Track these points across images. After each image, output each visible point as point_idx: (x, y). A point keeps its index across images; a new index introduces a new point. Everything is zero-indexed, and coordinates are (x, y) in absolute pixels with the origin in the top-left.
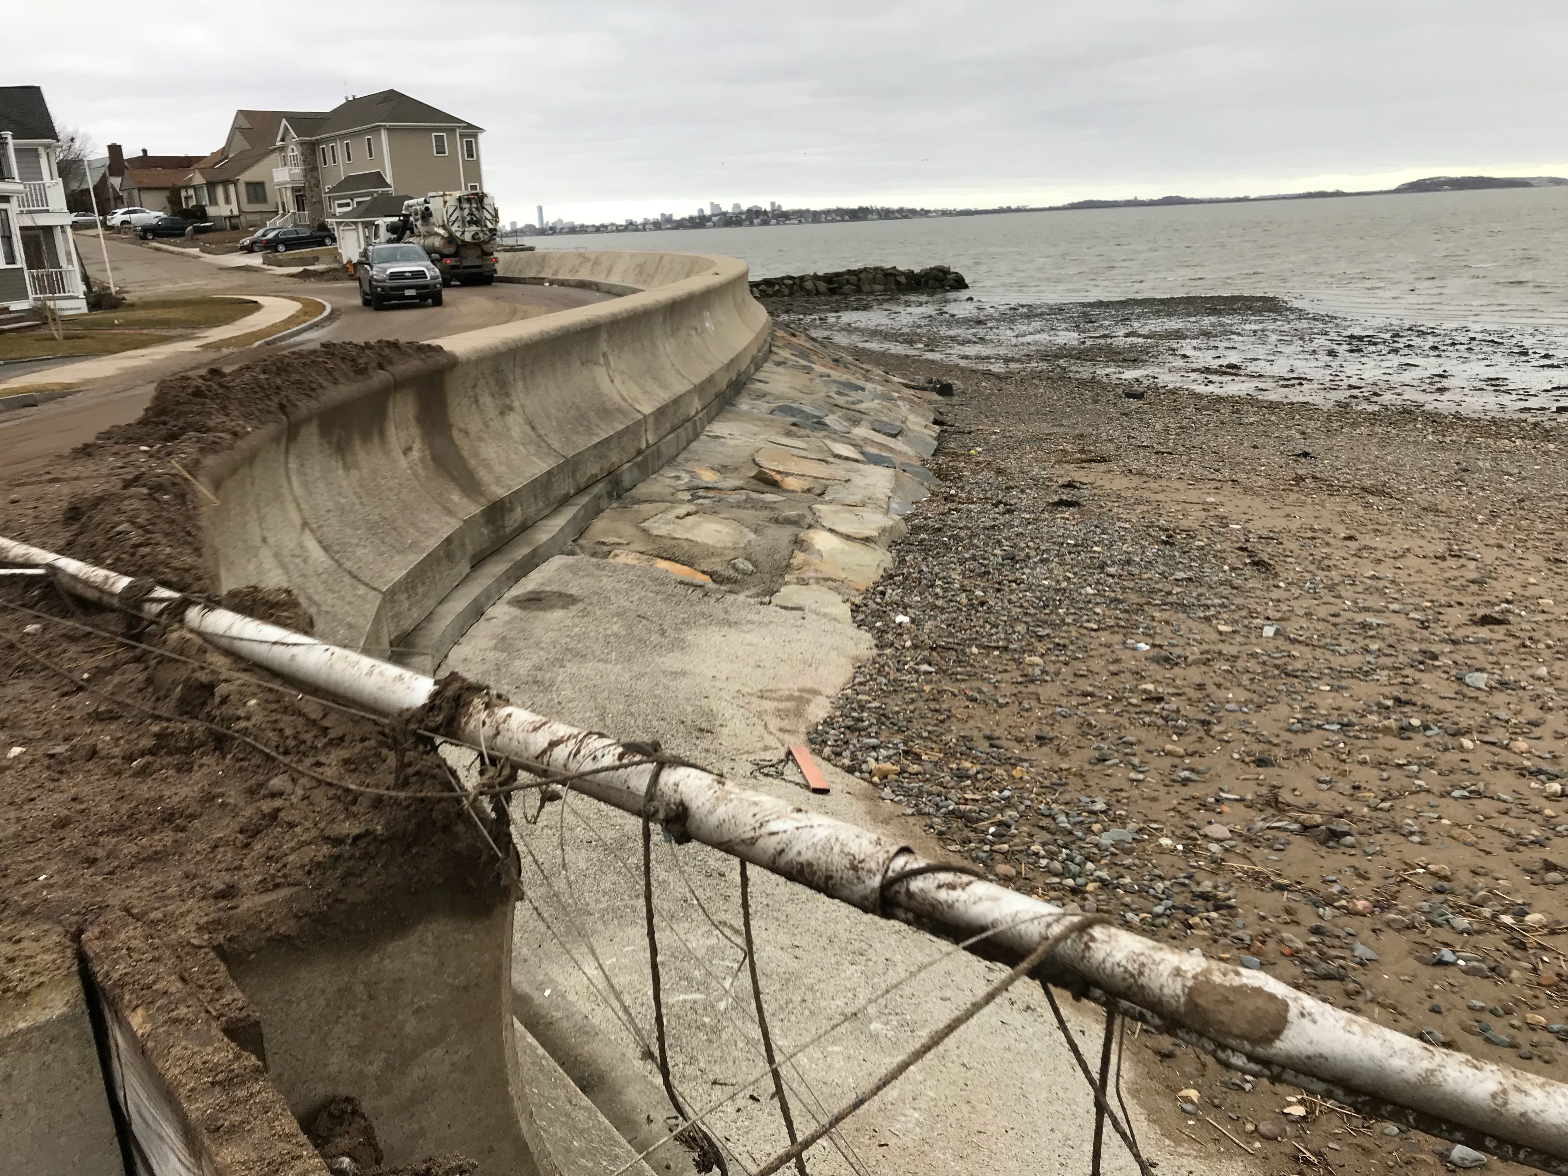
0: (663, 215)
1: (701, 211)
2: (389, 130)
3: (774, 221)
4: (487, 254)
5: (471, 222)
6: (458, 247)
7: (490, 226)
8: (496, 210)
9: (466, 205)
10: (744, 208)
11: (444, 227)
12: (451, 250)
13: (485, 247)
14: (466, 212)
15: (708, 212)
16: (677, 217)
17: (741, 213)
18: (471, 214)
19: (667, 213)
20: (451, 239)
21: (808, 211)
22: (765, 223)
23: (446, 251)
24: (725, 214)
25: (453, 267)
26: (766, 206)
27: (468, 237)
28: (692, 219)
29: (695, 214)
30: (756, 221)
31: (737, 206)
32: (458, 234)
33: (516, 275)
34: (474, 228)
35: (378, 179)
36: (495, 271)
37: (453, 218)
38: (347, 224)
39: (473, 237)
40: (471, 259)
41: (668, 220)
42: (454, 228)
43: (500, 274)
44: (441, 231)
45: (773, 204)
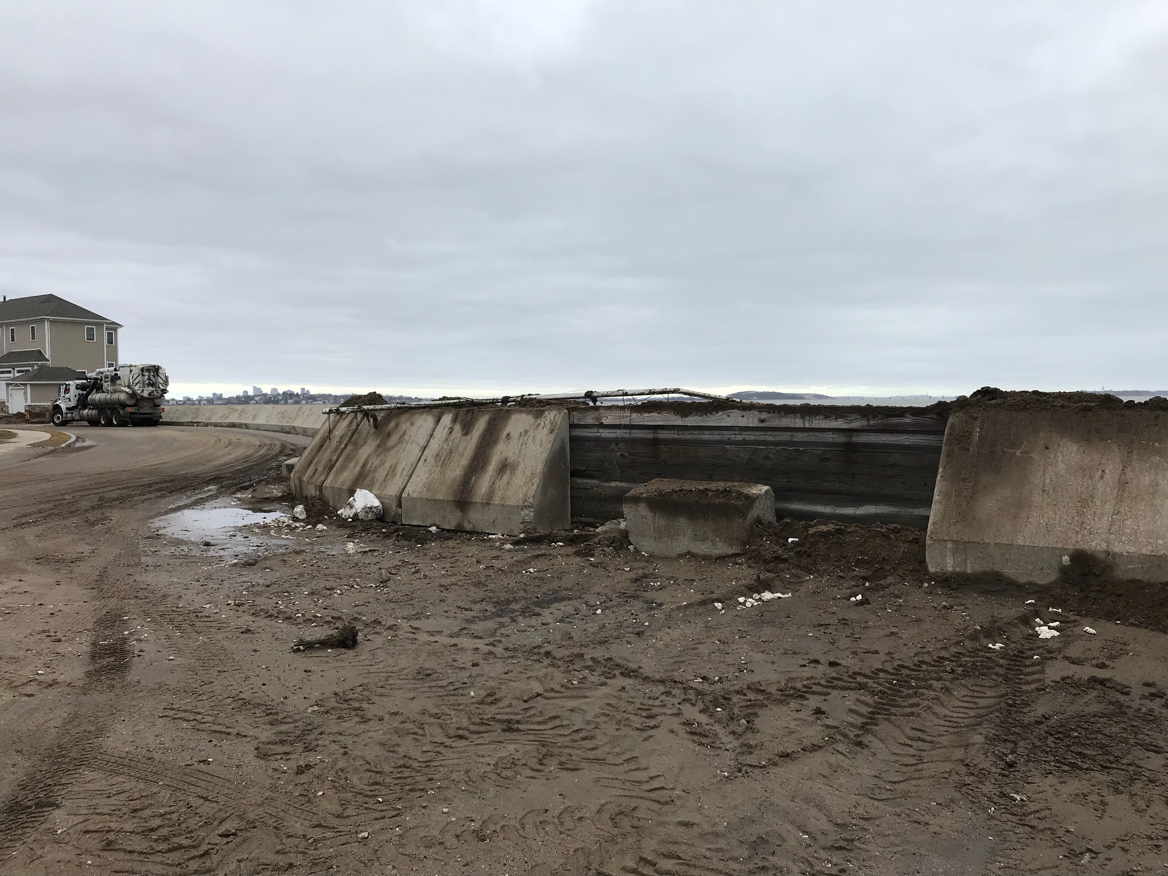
0: (214, 394)
1: (246, 392)
2: (51, 322)
3: (304, 402)
4: (157, 406)
5: (149, 385)
6: (137, 400)
7: (162, 387)
8: (167, 378)
9: (146, 374)
10: (281, 391)
11: (129, 387)
12: (131, 402)
13: (156, 401)
14: (146, 377)
15: (251, 393)
16: (226, 396)
17: (279, 395)
18: (149, 379)
19: (218, 393)
20: (133, 395)
21: (330, 395)
22: (297, 402)
23: (129, 402)
24: (265, 395)
25: (132, 413)
26: (296, 389)
27: (145, 394)
28: (238, 397)
29: (241, 394)
30: (289, 401)
31: (275, 390)
32: (139, 392)
33: (174, 420)
34: (151, 388)
35: (39, 355)
36: (161, 417)
37: (136, 381)
38: (16, 385)
39: (150, 394)
40: (146, 409)
41: (220, 397)
42: (136, 388)
43: (164, 419)
44: (127, 390)
45: (303, 389)
